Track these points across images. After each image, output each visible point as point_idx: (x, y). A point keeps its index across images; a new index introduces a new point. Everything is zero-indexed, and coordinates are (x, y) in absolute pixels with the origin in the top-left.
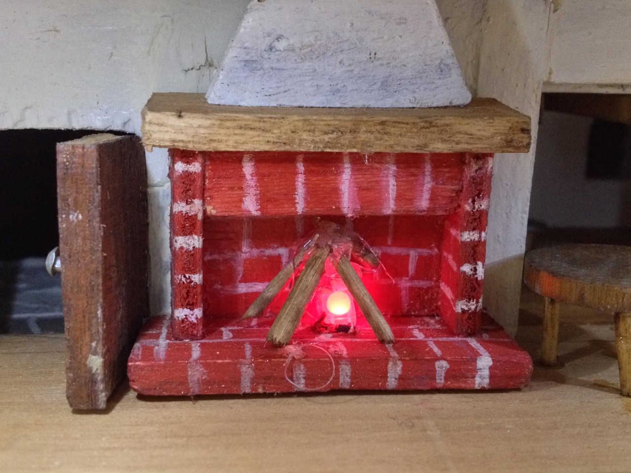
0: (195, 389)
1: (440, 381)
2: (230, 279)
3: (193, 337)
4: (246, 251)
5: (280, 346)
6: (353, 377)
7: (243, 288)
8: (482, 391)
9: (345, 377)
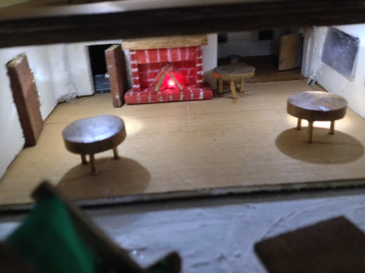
0: (139, 102)
1: (192, 98)
2: (146, 78)
3: (138, 91)
4: (149, 71)
5: (156, 92)
6: (173, 98)
7: (149, 80)
8: (201, 100)
9: (171, 98)
